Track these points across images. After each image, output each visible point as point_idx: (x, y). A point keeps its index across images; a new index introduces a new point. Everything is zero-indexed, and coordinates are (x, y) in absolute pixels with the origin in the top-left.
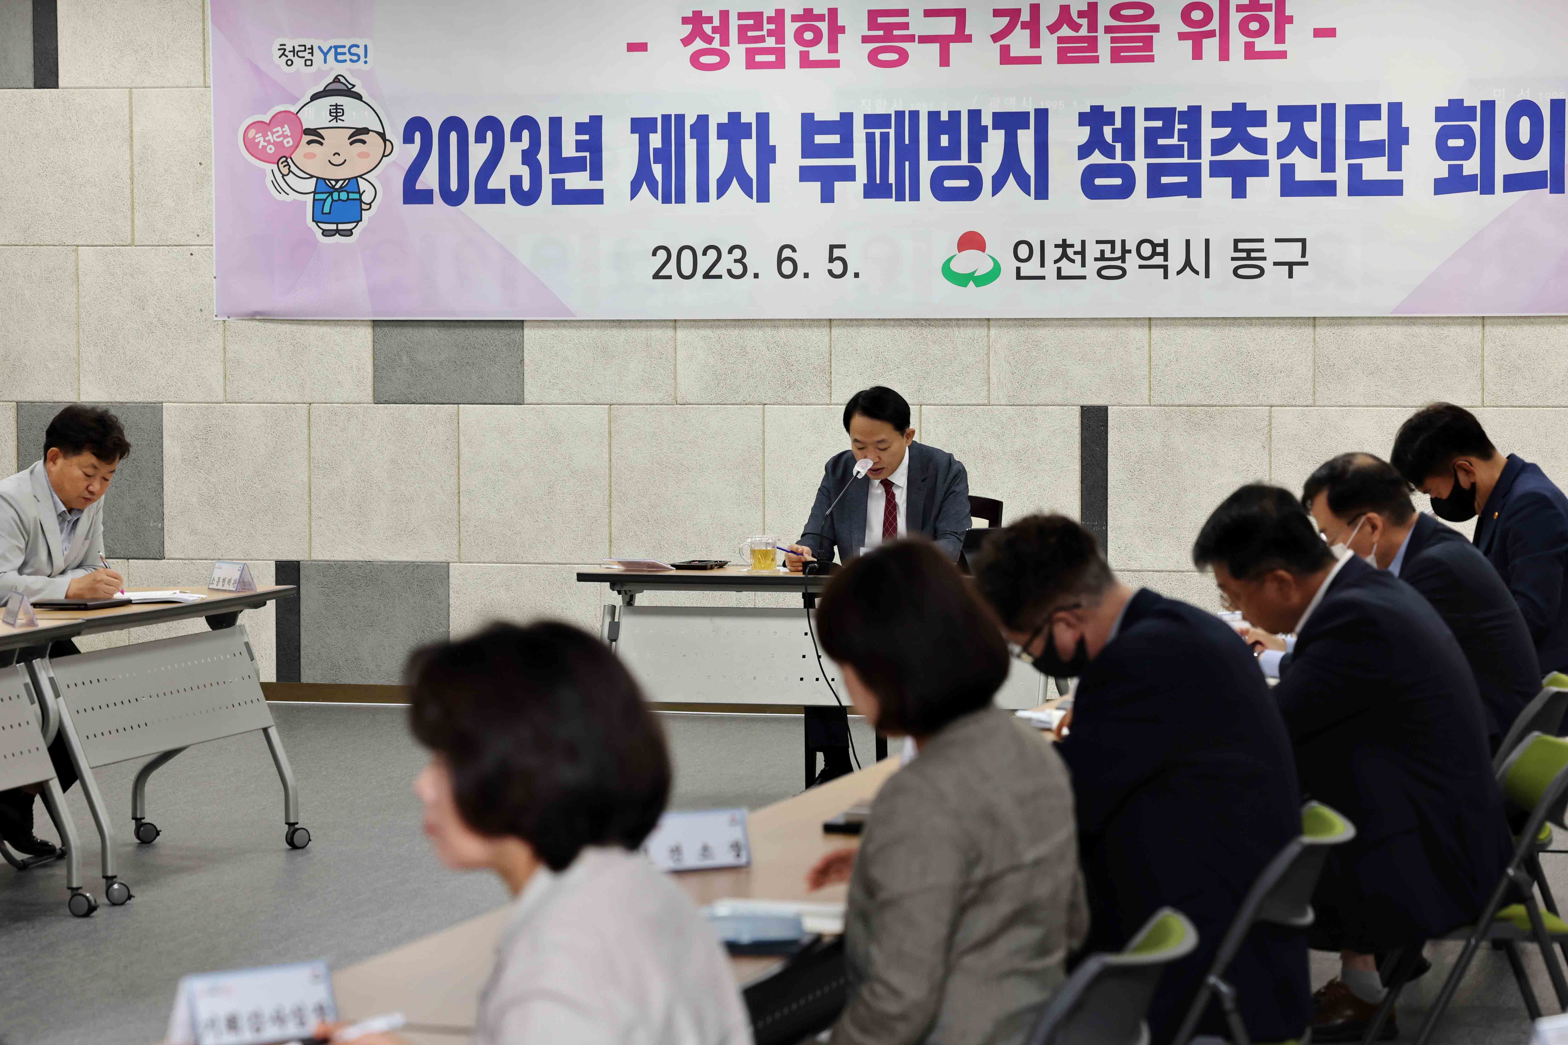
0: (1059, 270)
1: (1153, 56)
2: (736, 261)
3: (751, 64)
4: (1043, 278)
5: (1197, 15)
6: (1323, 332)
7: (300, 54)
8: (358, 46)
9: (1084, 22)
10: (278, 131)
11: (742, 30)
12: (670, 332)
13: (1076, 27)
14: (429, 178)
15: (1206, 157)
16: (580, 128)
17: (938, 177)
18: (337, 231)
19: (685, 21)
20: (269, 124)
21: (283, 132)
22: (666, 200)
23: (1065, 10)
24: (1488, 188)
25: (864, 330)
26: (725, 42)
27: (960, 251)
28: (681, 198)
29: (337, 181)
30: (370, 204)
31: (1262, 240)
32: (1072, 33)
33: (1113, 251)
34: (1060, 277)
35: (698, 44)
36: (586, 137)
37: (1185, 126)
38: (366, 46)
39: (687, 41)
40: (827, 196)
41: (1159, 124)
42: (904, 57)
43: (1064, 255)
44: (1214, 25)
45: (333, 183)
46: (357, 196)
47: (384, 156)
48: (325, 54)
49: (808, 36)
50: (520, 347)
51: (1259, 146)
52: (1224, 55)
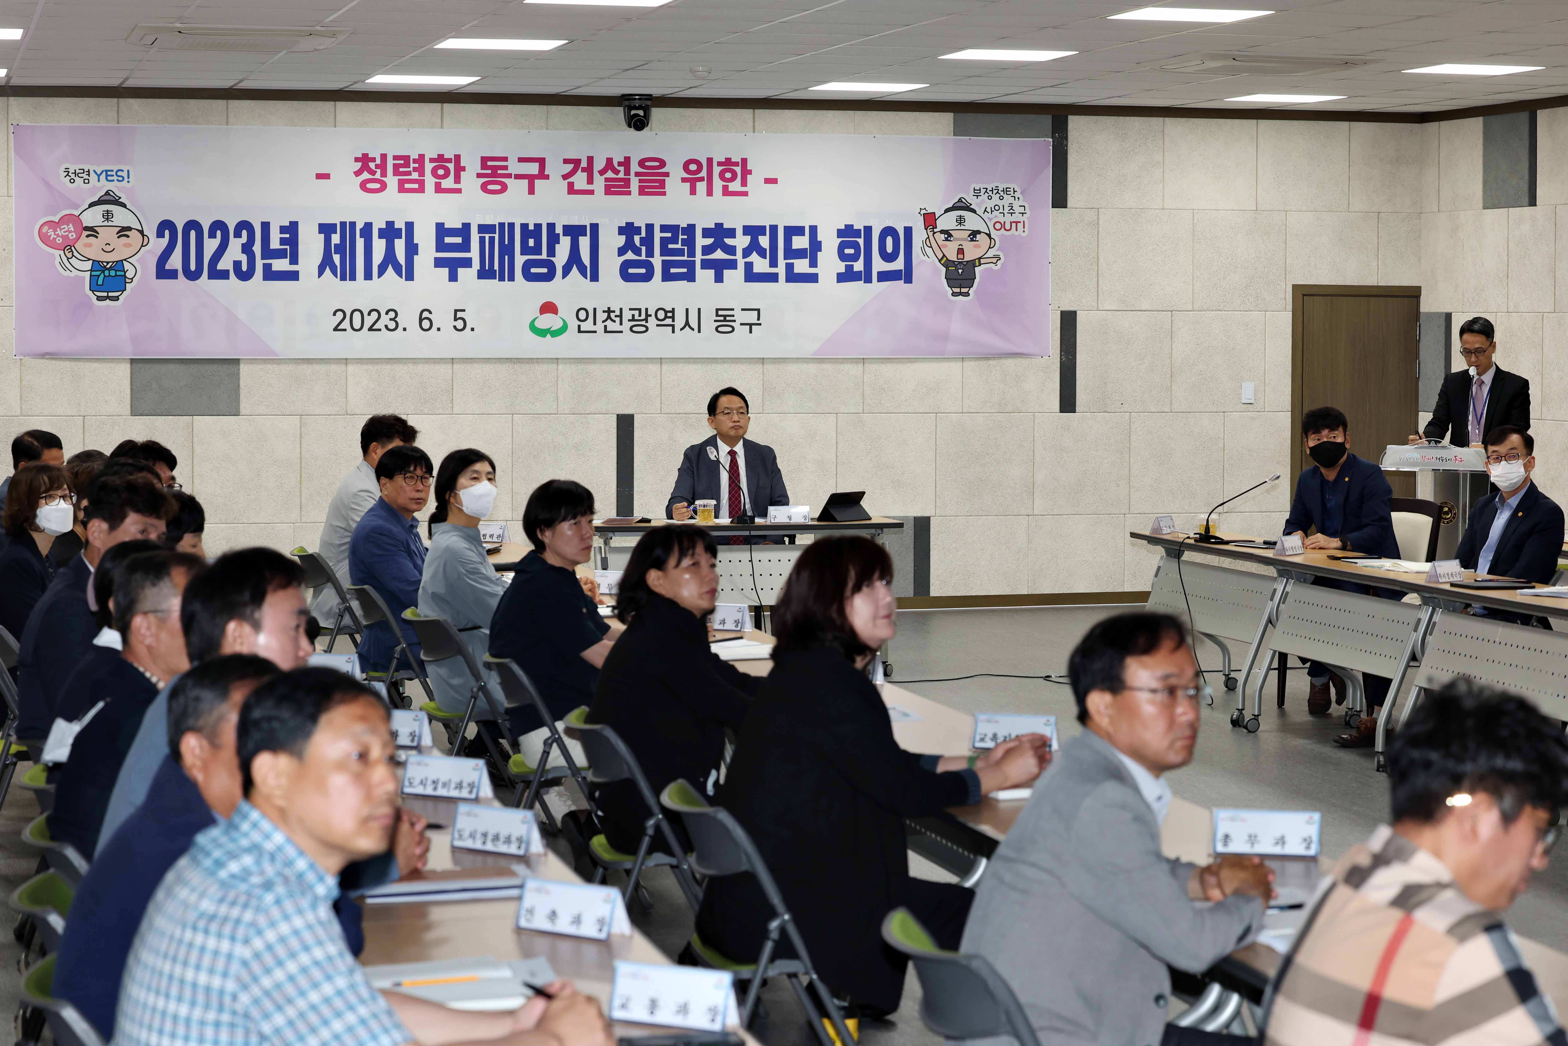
0: (606, 327)
1: (665, 192)
2: (391, 319)
3: (402, 189)
4: (595, 332)
5: (693, 167)
6: (769, 367)
7: (80, 175)
8: (123, 171)
9: (622, 169)
10: (65, 228)
11: (396, 167)
12: (343, 367)
13: (617, 172)
14: (175, 261)
15: (699, 257)
16: (283, 229)
17: (527, 266)
18: (108, 297)
19: (357, 160)
20: (58, 223)
21: (69, 228)
22: (343, 278)
23: (609, 161)
24: (868, 280)
25: (476, 366)
26: (384, 174)
27: (541, 315)
28: (353, 278)
29: (108, 263)
30: (132, 279)
31: (733, 310)
32: (614, 176)
33: (640, 315)
34: (606, 331)
35: (366, 175)
36: (287, 236)
37: (686, 237)
38: (128, 171)
39: (358, 173)
40: (453, 277)
41: (669, 235)
42: (504, 188)
43: (609, 317)
44: (704, 173)
45: (105, 264)
46: (123, 273)
47: (142, 246)
48: (99, 176)
49: (441, 172)
50: (236, 376)
51: (731, 250)
52: (710, 193)
